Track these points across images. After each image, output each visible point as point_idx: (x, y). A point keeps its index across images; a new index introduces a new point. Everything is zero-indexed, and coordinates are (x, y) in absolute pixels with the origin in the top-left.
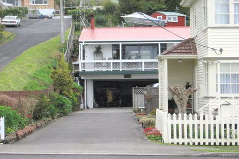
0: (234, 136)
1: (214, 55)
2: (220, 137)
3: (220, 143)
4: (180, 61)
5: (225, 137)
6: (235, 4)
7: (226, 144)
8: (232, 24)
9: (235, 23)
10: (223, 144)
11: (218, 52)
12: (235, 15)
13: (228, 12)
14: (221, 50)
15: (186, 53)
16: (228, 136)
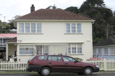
0: (13, 68)
1: (19, 42)
2: (9, 68)
3: (9, 70)
4: (12, 44)
5: (11, 68)
6: (26, 27)
7: (11, 70)
8: (24, 33)
9: (26, 32)
10: (10, 70)
11: (20, 41)
12: (26, 30)
13: (23, 29)
14: (21, 41)
15: (13, 42)
16: (12, 68)
